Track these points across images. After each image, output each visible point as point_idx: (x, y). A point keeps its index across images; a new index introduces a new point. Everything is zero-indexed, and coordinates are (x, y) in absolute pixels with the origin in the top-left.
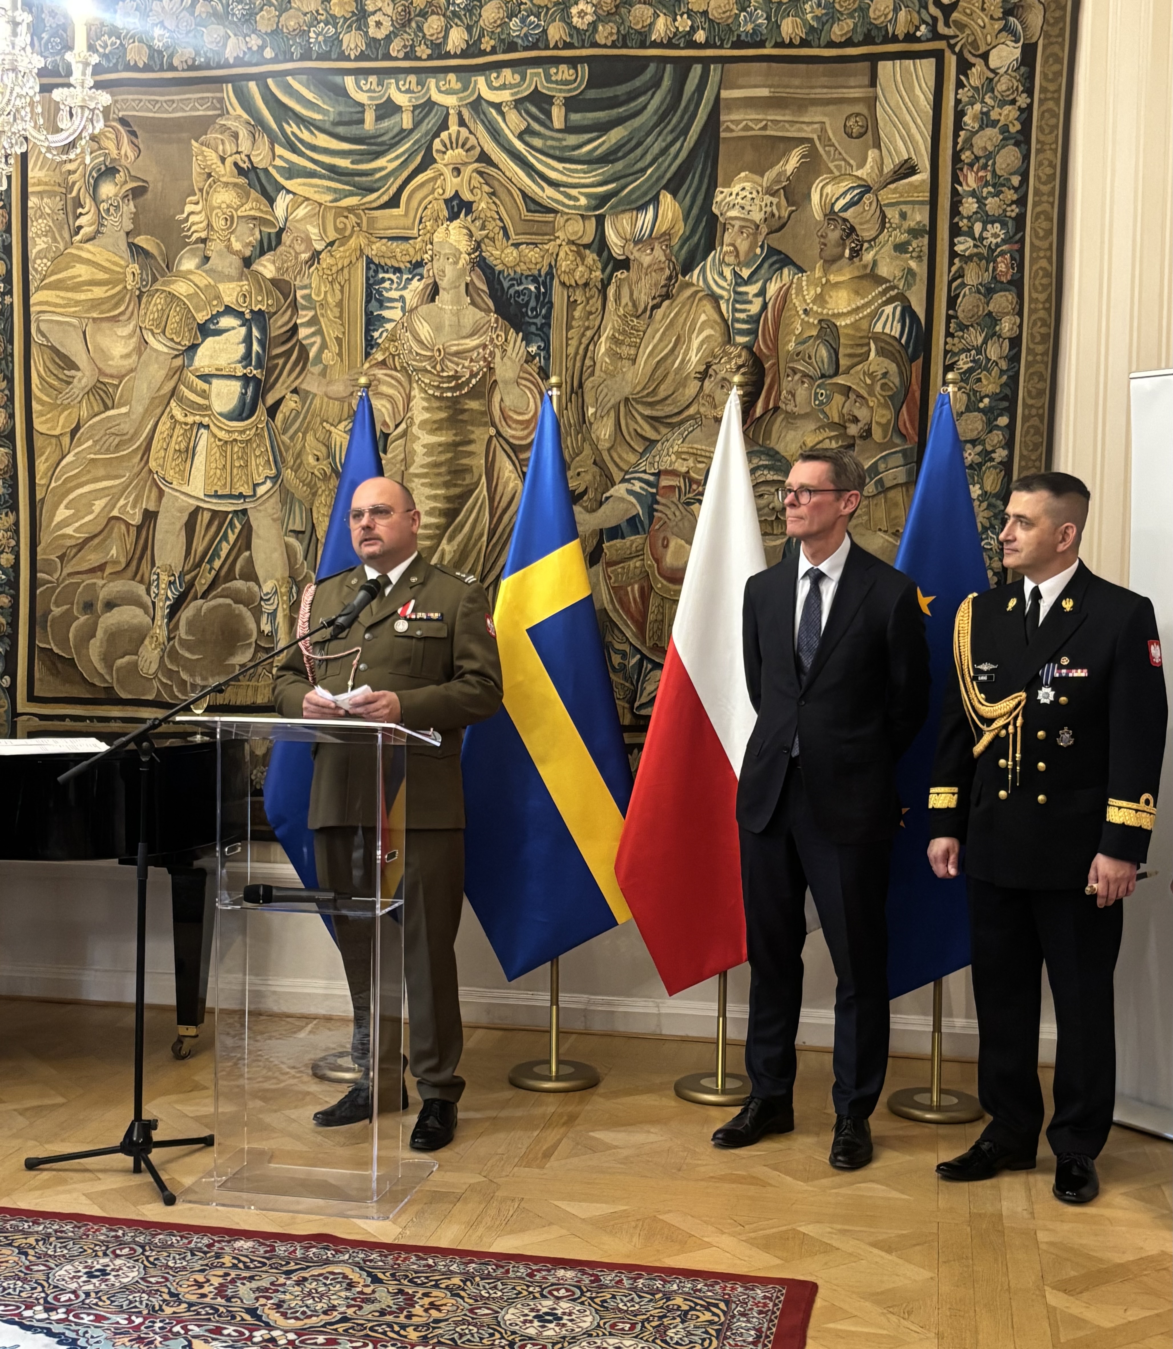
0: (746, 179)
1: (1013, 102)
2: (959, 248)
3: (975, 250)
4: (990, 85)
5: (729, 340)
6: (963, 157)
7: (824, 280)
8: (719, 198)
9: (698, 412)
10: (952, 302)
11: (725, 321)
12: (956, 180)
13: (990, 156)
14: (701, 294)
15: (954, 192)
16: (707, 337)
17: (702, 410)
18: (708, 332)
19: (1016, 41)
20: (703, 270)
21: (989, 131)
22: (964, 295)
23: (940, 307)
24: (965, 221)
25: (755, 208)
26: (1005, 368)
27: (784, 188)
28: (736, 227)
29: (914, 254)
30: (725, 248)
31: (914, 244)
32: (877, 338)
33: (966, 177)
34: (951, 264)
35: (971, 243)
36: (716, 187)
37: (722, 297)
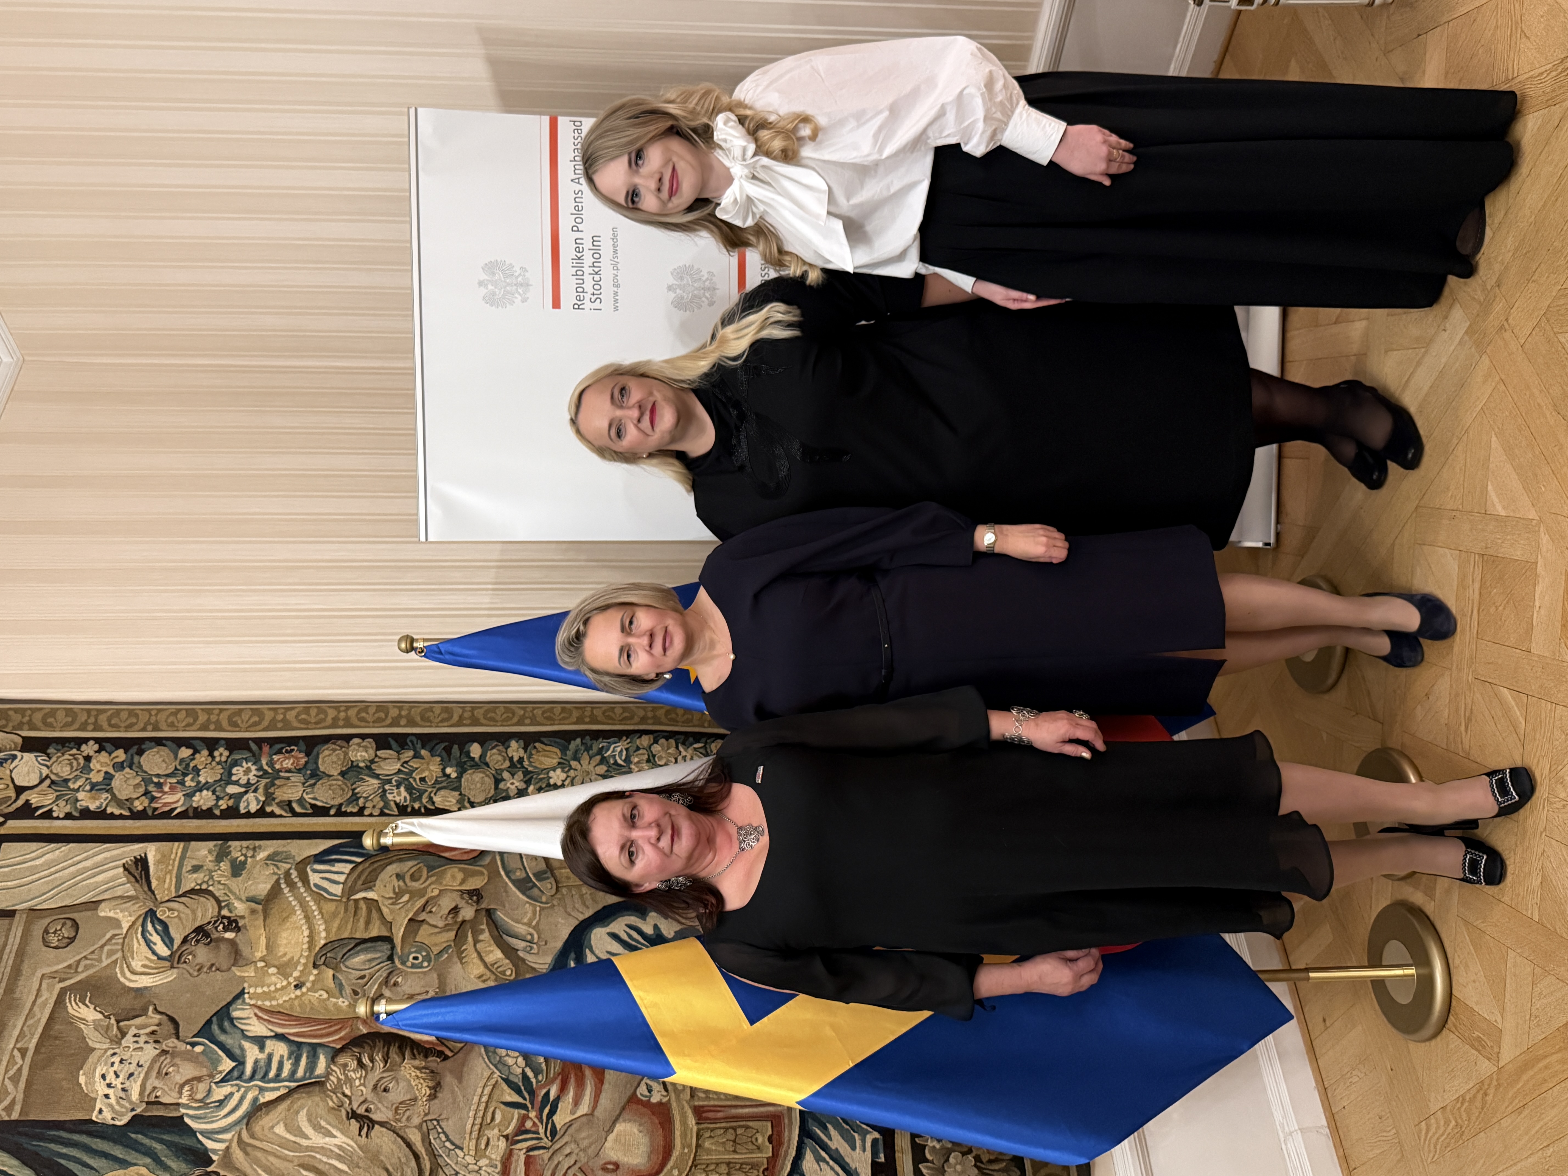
0: (90, 1076)
1: (88, 759)
2: (253, 808)
3: (261, 790)
4: (58, 784)
5: (320, 1084)
6: (140, 808)
7: (261, 964)
8: (107, 1117)
9: (419, 1127)
10: (320, 811)
11: (291, 1092)
12: (167, 815)
13: (147, 781)
14: (245, 1135)
15: (183, 815)
16: (309, 1120)
17: (416, 1121)
18: (302, 1120)
19: (14, 757)
20: (208, 1134)
21: (116, 783)
22: (315, 799)
23: (324, 824)
24: (221, 802)
25: (137, 1057)
26: (411, 753)
27: (118, 1022)
28: (157, 1083)
29: (250, 854)
30: (184, 1100)
31: (235, 854)
32: (350, 890)
33: (165, 804)
34: (272, 815)
35: (250, 796)
36: (91, 1121)
37: (256, 1099)
